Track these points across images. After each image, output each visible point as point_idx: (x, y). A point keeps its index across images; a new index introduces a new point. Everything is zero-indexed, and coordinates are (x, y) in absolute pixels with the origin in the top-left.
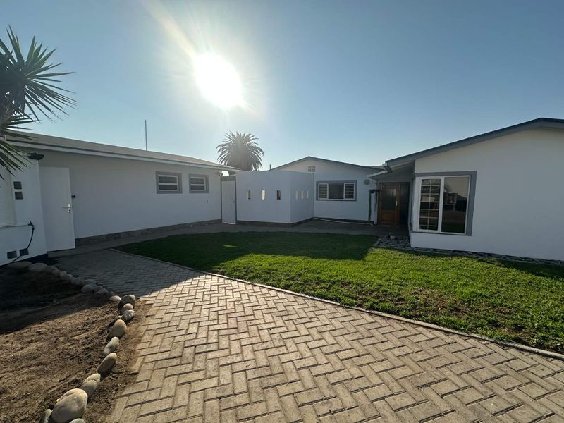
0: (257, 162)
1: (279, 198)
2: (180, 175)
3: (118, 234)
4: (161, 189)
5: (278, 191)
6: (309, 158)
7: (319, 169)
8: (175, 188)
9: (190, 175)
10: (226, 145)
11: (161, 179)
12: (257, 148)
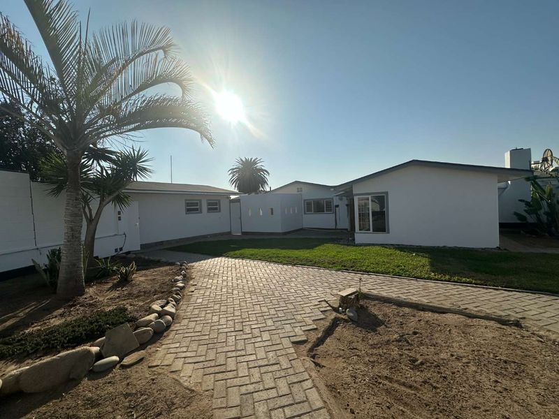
0: (264, 182)
1: (272, 214)
2: (200, 201)
3: (162, 242)
4: (188, 211)
5: (272, 209)
6: (296, 182)
7: (305, 189)
8: (197, 209)
9: (207, 200)
10: (236, 168)
11: (188, 204)
12: (263, 170)
